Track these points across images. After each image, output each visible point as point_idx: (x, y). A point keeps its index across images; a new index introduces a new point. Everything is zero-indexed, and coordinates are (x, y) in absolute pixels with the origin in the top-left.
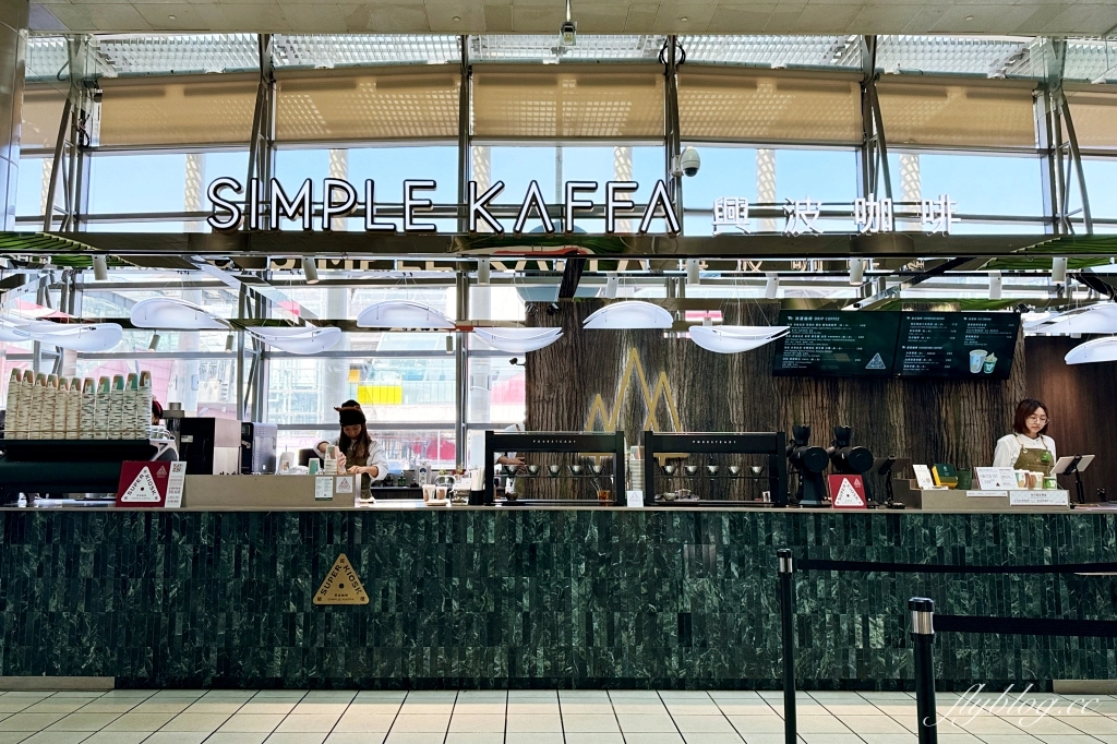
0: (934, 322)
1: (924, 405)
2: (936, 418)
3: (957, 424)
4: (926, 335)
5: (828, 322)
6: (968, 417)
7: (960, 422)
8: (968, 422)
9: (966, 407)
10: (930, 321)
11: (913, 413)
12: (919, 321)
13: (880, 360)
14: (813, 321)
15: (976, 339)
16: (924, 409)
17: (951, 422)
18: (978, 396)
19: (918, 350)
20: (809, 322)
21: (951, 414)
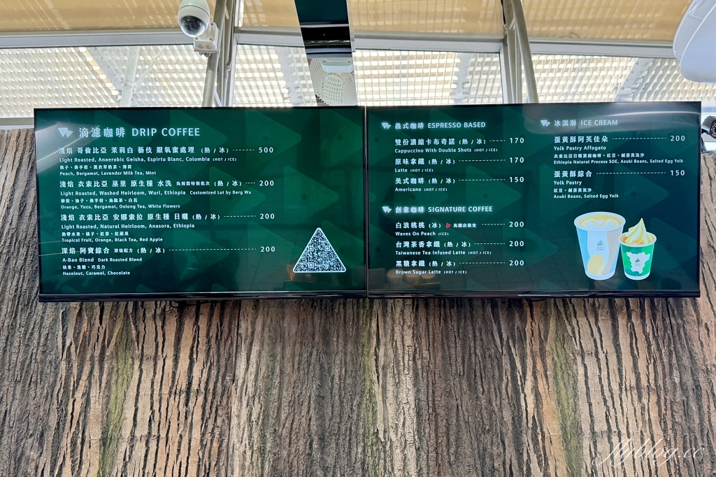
0: (458, 134)
1: (471, 378)
2: (507, 415)
3: (571, 433)
4: (441, 172)
5: (168, 142)
6: (599, 412)
7: (577, 426)
8: (601, 426)
9: (593, 381)
10: (447, 134)
11: (441, 401)
12: (416, 134)
13: (329, 247)
14: (128, 141)
15: (586, 182)
16: (472, 388)
17: (552, 426)
18: (625, 349)
19: (426, 218)
20: (115, 141)
21: (549, 405)
